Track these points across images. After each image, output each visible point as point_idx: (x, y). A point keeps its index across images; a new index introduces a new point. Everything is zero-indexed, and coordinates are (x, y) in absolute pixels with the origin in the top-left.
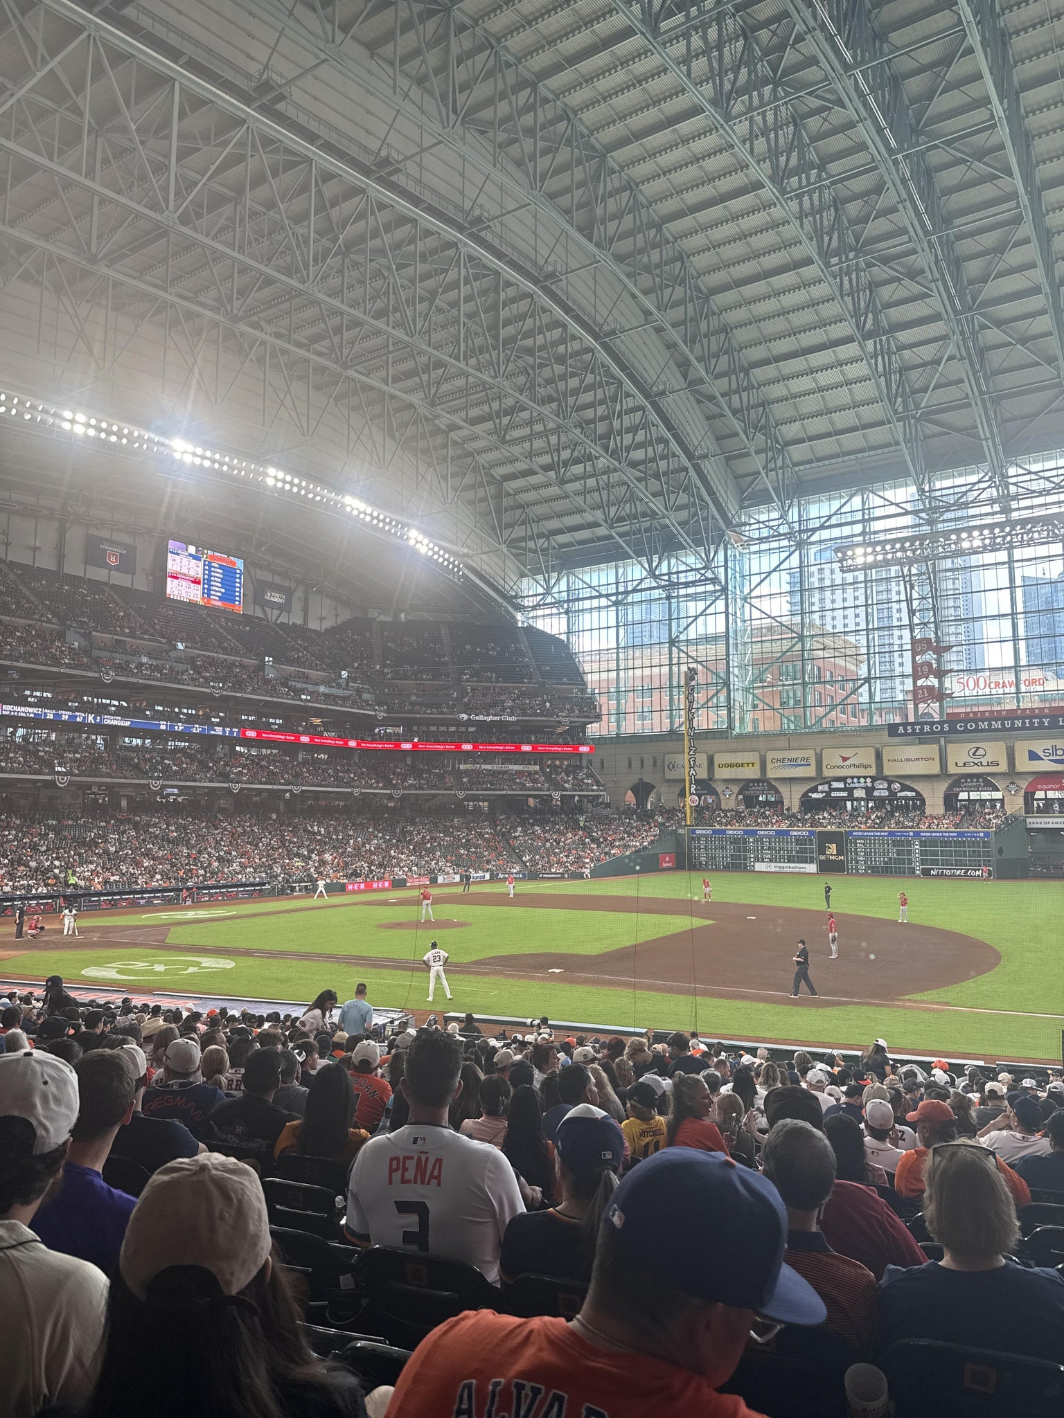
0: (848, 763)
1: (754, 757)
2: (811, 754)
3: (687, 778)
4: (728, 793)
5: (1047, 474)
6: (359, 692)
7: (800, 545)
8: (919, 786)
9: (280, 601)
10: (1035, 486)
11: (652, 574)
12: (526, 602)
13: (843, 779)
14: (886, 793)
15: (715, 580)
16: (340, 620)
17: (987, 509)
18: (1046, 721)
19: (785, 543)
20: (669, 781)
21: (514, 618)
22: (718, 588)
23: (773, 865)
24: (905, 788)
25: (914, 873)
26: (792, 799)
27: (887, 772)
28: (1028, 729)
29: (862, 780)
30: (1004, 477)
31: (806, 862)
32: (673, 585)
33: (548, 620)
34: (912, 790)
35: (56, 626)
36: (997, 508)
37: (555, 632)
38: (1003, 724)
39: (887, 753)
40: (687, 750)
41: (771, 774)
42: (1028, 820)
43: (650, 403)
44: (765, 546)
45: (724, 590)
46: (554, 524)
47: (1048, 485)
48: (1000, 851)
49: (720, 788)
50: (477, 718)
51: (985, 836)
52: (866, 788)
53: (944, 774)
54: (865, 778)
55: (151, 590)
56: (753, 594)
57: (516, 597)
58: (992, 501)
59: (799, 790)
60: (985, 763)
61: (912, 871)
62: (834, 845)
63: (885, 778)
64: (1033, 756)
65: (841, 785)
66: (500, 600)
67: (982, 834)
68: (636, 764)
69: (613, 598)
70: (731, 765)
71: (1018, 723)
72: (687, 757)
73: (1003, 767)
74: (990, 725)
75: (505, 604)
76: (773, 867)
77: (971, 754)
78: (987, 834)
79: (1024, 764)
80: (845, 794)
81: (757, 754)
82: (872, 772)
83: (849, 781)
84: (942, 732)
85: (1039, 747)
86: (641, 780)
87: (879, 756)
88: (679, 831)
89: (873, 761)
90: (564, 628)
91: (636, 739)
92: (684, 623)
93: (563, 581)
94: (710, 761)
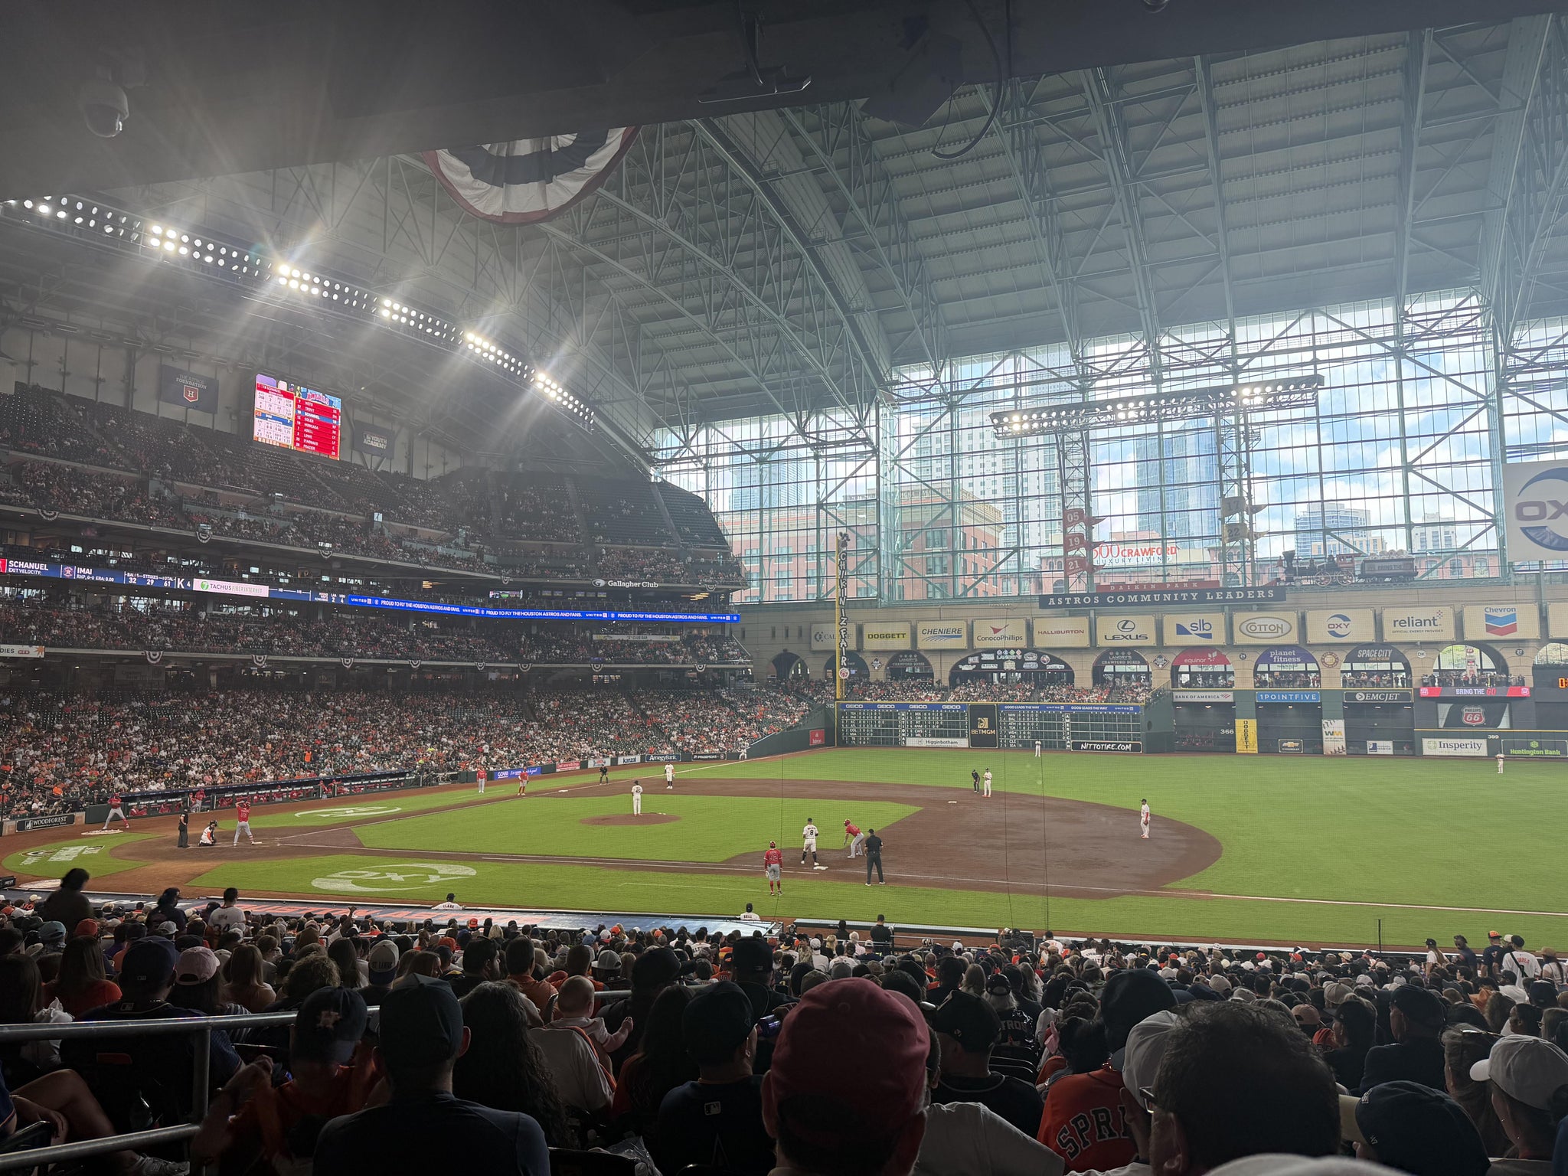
0: (999, 634)
1: (904, 628)
2: (962, 625)
3: (838, 651)
4: (877, 664)
5: (1198, 346)
6: (480, 554)
7: (952, 407)
8: (1068, 659)
9: (381, 446)
10: (1188, 357)
11: (801, 430)
12: (660, 456)
13: (993, 651)
14: (1035, 666)
15: (866, 441)
16: (448, 469)
17: (1139, 379)
18: (1194, 595)
19: (937, 404)
20: (815, 652)
21: (646, 472)
22: (869, 448)
23: (925, 740)
24: (1054, 660)
25: (1064, 747)
26: (942, 671)
27: (1039, 643)
28: (1176, 603)
29: (1012, 652)
30: (1158, 347)
31: (958, 737)
32: (821, 445)
33: (684, 476)
34: (1061, 662)
35: (136, 475)
36: (1148, 378)
37: (692, 489)
38: (1152, 598)
39: (1038, 625)
40: (837, 620)
41: (922, 645)
42: (1175, 694)
43: (807, 250)
44: (916, 406)
45: (875, 451)
46: (694, 372)
47: (1199, 357)
48: (1150, 725)
49: (868, 660)
50: (615, 584)
51: (1135, 711)
52: (1016, 661)
53: (1093, 646)
54: (1015, 650)
55: (235, 432)
56: (903, 456)
57: (651, 449)
58: (1145, 371)
59: (950, 662)
60: (1134, 637)
61: (1063, 745)
62: (986, 719)
63: (1035, 651)
64: (1181, 630)
65: (991, 657)
66: (633, 453)
67: (1132, 708)
68: (780, 633)
69: (757, 455)
70: (881, 636)
71: (1167, 597)
72: (837, 627)
73: (1152, 641)
74: (1139, 598)
75: (637, 457)
76: (924, 742)
77: (1120, 626)
78: (1137, 708)
79: (1172, 638)
80: (995, 666)
81: (908, 625)
82: (1023, 644)
83: (999, 652)
84: (1092, 604)
85: (1187, 620)
86: (785, 650)
87: (1030, 629)
88: (829, 706)
89: (1023, 634)
90: (702, 485)
91: (779, 607)
92: (832, 485)
93: (702, 434)
94: (860, 631)
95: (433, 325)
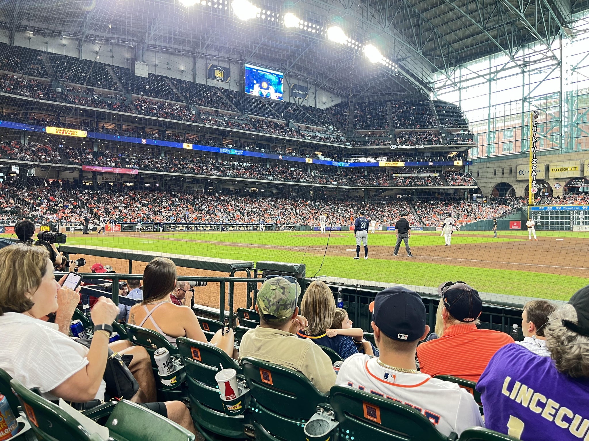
1: (575, 164)
3: (531, 179)
11: (513, 58)
15: (554, 57)
16: (334, 103)
20: (519, 181)
21: (428, 95)
22: (555, 62)
32: (526, 64)
33: (448, 95)
37: (452, 101)
40: (531, 162)
41: (587, 174)
45: (560, 63)
46: (451, 37)
49: (552, 184)
50: (402, 147)
55: (238, 91)
57: (429, 83)
66: (421, 86)
68: (499, 173)
69: (488, 77)
72: (530, 166)
75: (423, 88)
81: (578, 162)
86: (502, 182)
88: (524, 209)
90: (457, 98)
91: (499, 159)
92: (532, 86)
93: (458, 71)
94: (547, 168)
95: (312, 27)
